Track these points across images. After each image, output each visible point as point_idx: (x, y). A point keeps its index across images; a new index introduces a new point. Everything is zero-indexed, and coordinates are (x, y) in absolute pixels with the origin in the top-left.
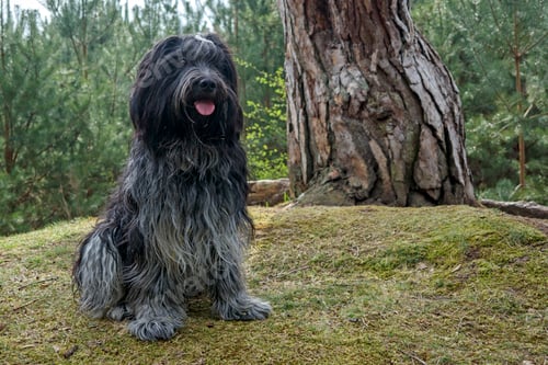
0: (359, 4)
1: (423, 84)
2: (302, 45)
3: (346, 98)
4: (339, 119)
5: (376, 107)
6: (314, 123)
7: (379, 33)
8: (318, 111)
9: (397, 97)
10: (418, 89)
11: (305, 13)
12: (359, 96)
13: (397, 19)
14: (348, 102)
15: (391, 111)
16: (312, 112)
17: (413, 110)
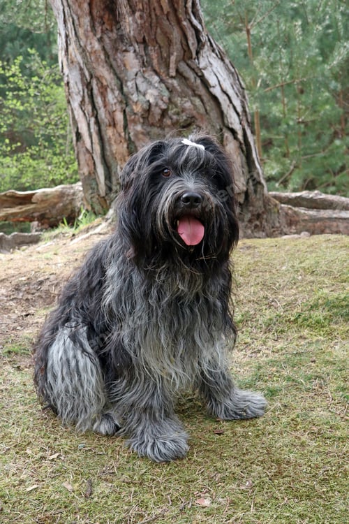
0: (156, 5)
1: (220, 86)
2: (89, 48)
3: (146, 106)
4: (139, 128)
5: (178, 114)
6: (109, 133)
7: (176, 35)
8: (114, 120)
9: (197, 101)
10: (217, 91)
11: (91, 13)
12: (160, 103)
13: (193, 18)
14: (148, 110)
15: (193, 117)
16: (106, 121)
17: (214, 114)
